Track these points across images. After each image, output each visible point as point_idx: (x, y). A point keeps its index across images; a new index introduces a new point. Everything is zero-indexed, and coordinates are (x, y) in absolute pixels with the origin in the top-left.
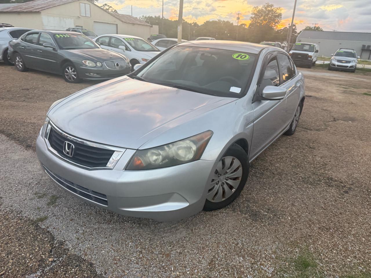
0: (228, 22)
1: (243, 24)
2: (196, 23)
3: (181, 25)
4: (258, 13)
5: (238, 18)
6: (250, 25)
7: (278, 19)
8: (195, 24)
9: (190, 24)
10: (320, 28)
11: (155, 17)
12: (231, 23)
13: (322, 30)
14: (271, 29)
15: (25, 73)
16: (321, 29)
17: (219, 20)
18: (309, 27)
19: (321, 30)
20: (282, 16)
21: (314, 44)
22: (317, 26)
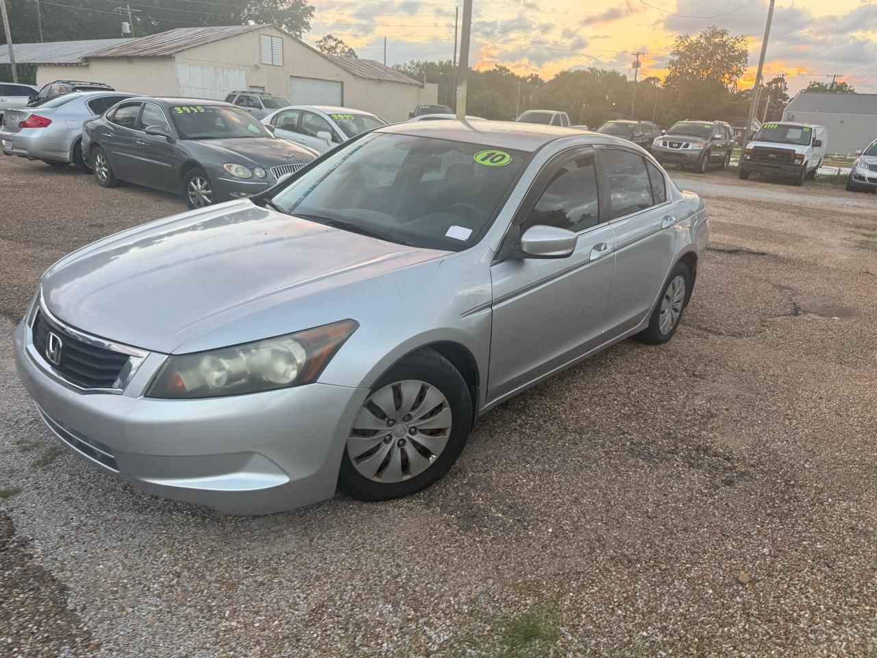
0: (614, 73)
1: (654, 79)
2: (537, 76)
3: (463, 84)
4: (687, 51)
5: (637, 65)
6: (668, 79)
7: (739, 65)
8: (535, 79)
9: (524, 79)
10: (846, 86)
11: (441, 63)
12: (621, 75)
13: (852, 92)
14: (722, 88)
15: (111, 190)
16: (851, 89)
17: (592, 70)
18: (818, 84)
19: (849, 90)
20: (748, 58)
21: (812, 126)
22: (839, 81)
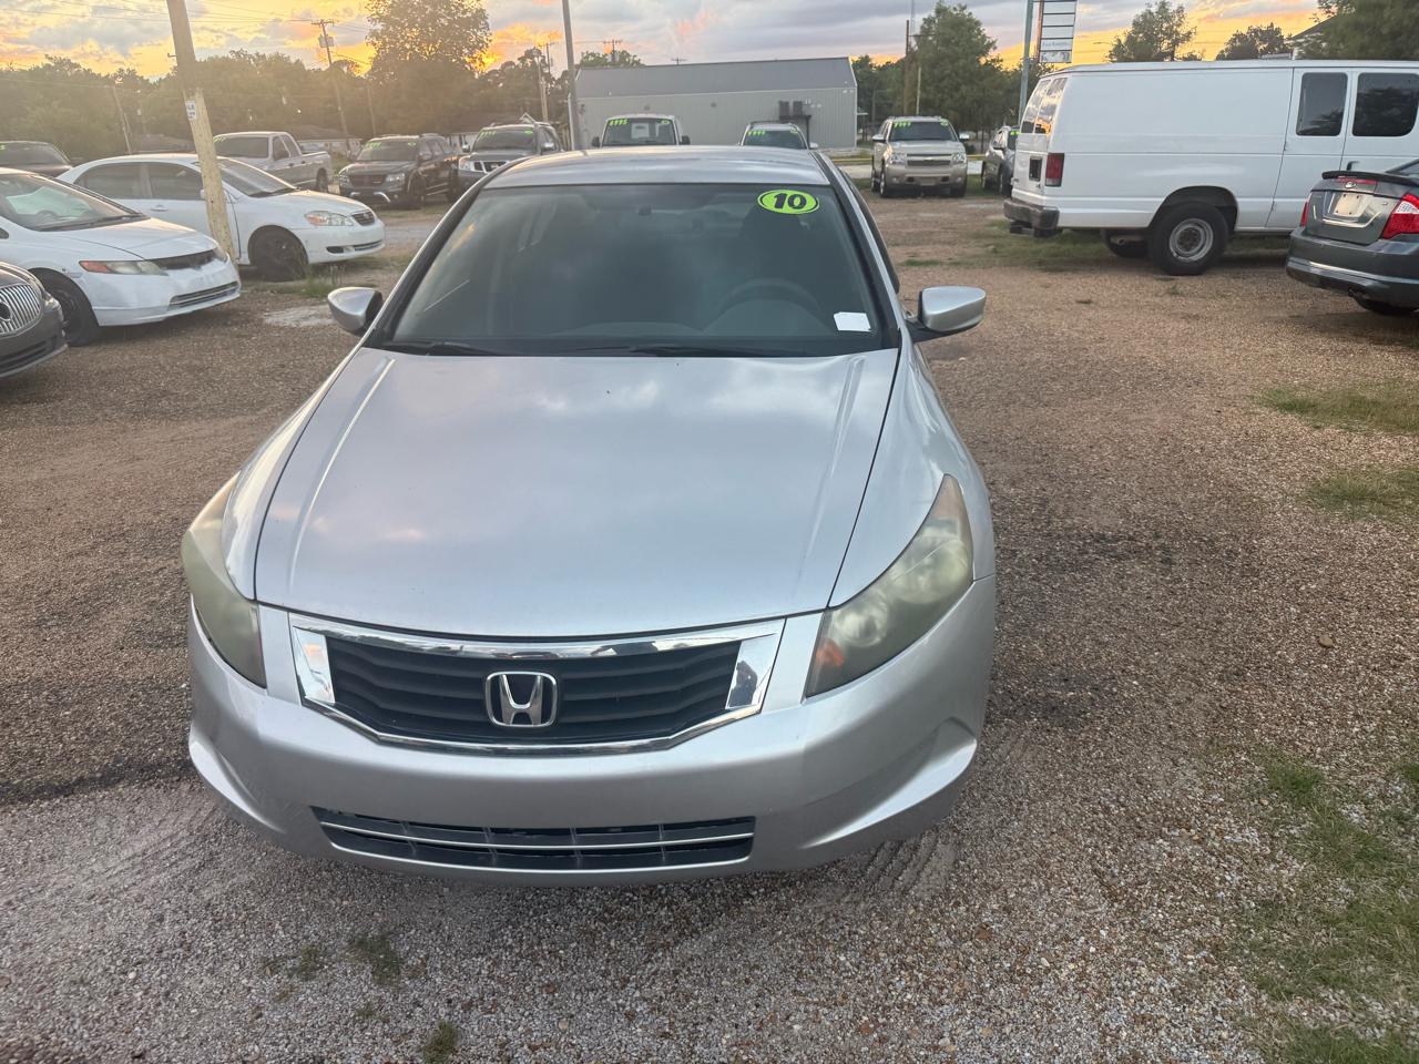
0: (278, 58)
1: (345, 63)
2: (132, 73)
3: (197, 95)
4: (392, 13)
5: (326, 42)
6: (376, 62)
7: (479, 33)
8: (131, 78)
9: (108, 80)
10: (628, 55)
12: (293, 60)
13: (638, 63)
14: (463, 71)
16: (636, 59)
17: (238, 54)
18: (593, 55)
19: (634, 62)
20: (488, 21)
21: (670, 117)
22: (618, 48)
